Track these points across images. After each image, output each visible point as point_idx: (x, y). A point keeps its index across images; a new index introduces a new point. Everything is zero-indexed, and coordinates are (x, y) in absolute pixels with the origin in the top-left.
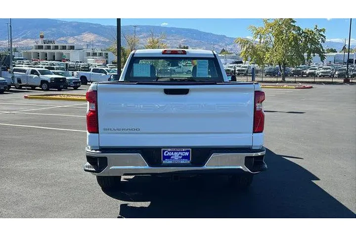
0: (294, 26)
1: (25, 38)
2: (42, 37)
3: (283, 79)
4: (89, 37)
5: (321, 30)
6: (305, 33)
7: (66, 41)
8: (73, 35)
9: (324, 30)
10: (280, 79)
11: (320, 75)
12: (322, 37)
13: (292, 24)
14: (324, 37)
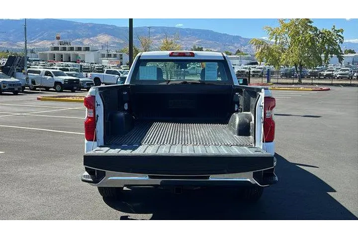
0: (311, 26)
1: (42, 39)
2: (58, 38)
3: (300, 80)
4: (104, 39)
5: (339, 31)
6: (322, 33)
7: (81, 43)
8: (88, 36)
9: (342, 31)
10: (296, 81)
11: (338, 76)
12: (340, 38)
13: (309, 24)
14: (343, 38)
